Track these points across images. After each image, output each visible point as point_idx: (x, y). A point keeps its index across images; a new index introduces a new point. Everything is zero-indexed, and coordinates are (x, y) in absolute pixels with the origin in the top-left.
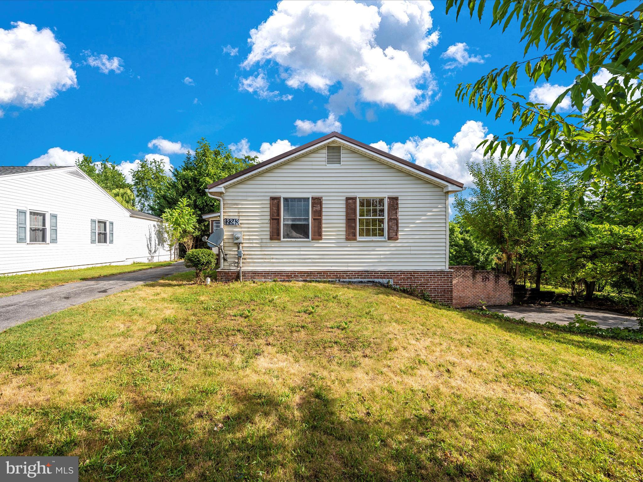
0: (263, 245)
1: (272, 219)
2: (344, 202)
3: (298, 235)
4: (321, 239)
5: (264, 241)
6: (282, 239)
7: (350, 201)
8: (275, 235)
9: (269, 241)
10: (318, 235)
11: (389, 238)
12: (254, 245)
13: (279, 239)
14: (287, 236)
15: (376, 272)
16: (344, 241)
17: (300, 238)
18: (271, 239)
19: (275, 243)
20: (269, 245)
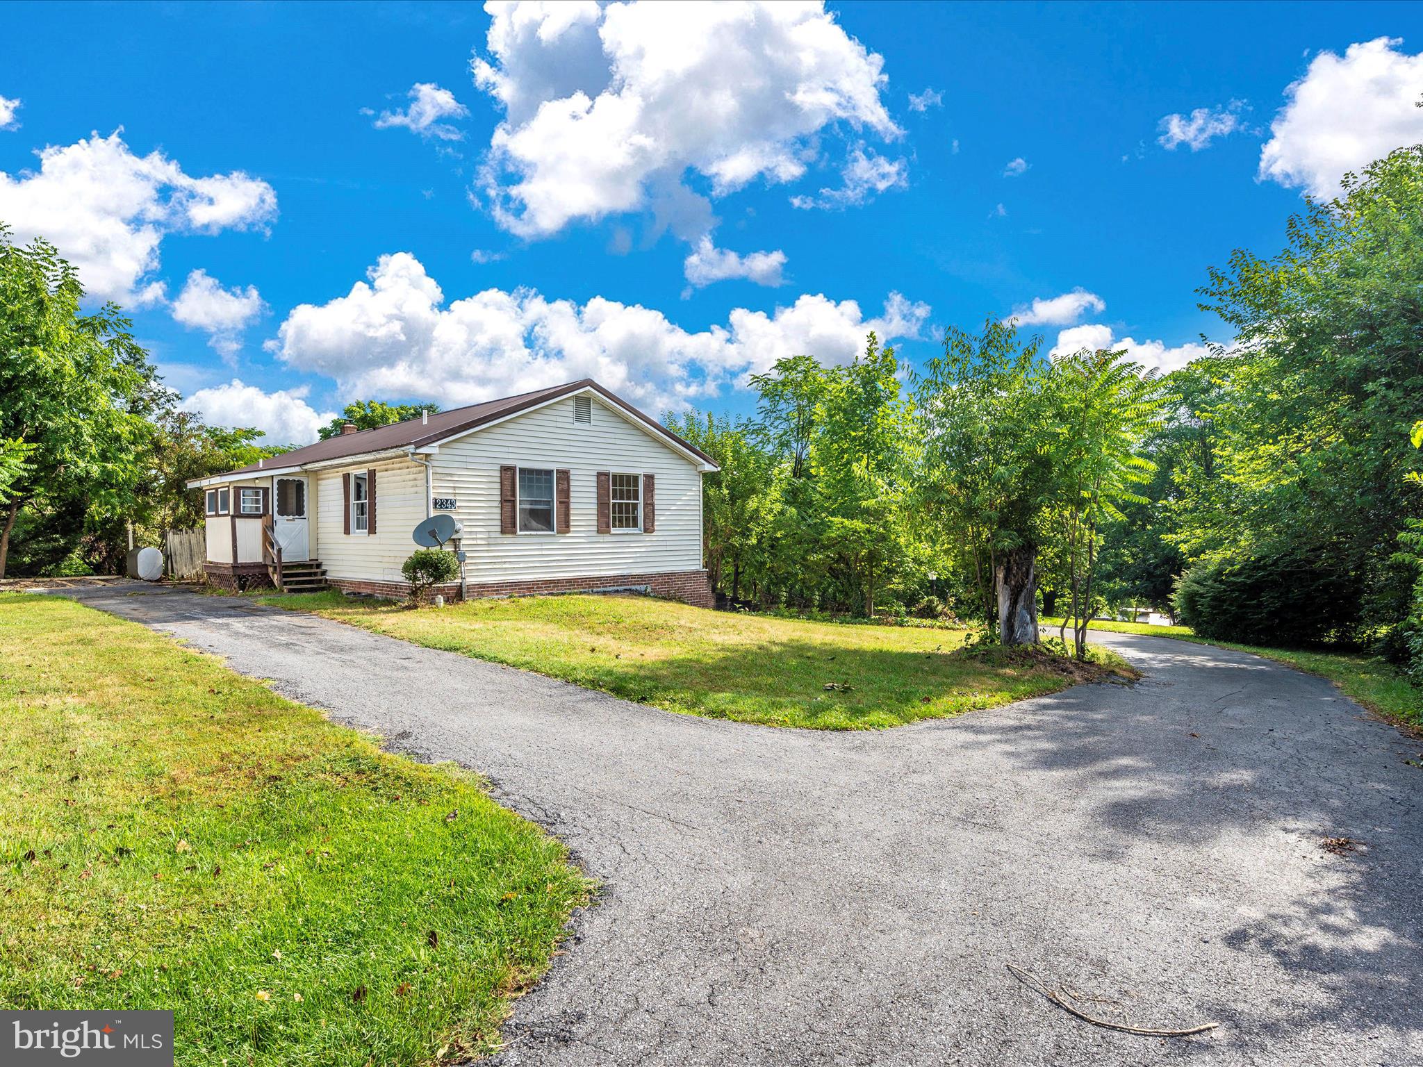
0: (492, 541)
1: (503, 501)
2: (595, 479)
3: (540, 526)
4: (568, 532)
5: (493, 535)
6: (519, 533)
7: (603, 478)
8: (508, 527)
9: (499, 535)
10: (566, 526)
11: (646, 530)
12: (479, 542)
13: (514, 533)
14: (525, 527)
15: (633, 577)
16: (595, 534)
17: (543, 530)
18: (503, 532)
19: (509, 539)
20: (499, 541)
